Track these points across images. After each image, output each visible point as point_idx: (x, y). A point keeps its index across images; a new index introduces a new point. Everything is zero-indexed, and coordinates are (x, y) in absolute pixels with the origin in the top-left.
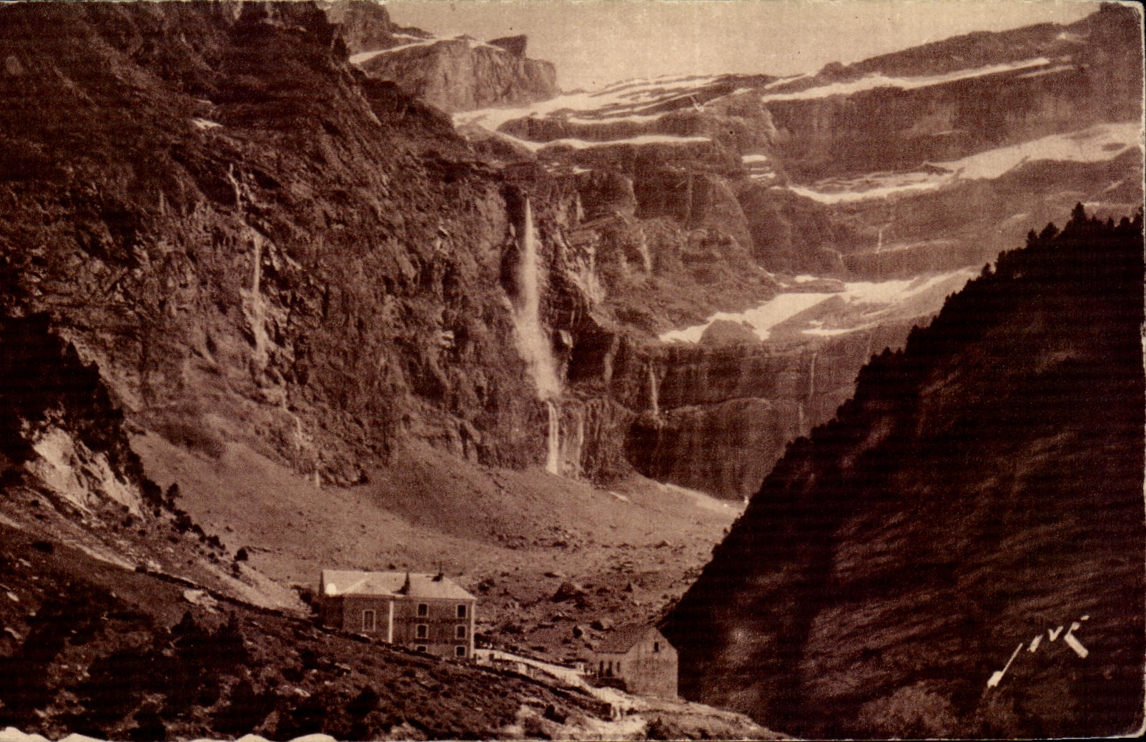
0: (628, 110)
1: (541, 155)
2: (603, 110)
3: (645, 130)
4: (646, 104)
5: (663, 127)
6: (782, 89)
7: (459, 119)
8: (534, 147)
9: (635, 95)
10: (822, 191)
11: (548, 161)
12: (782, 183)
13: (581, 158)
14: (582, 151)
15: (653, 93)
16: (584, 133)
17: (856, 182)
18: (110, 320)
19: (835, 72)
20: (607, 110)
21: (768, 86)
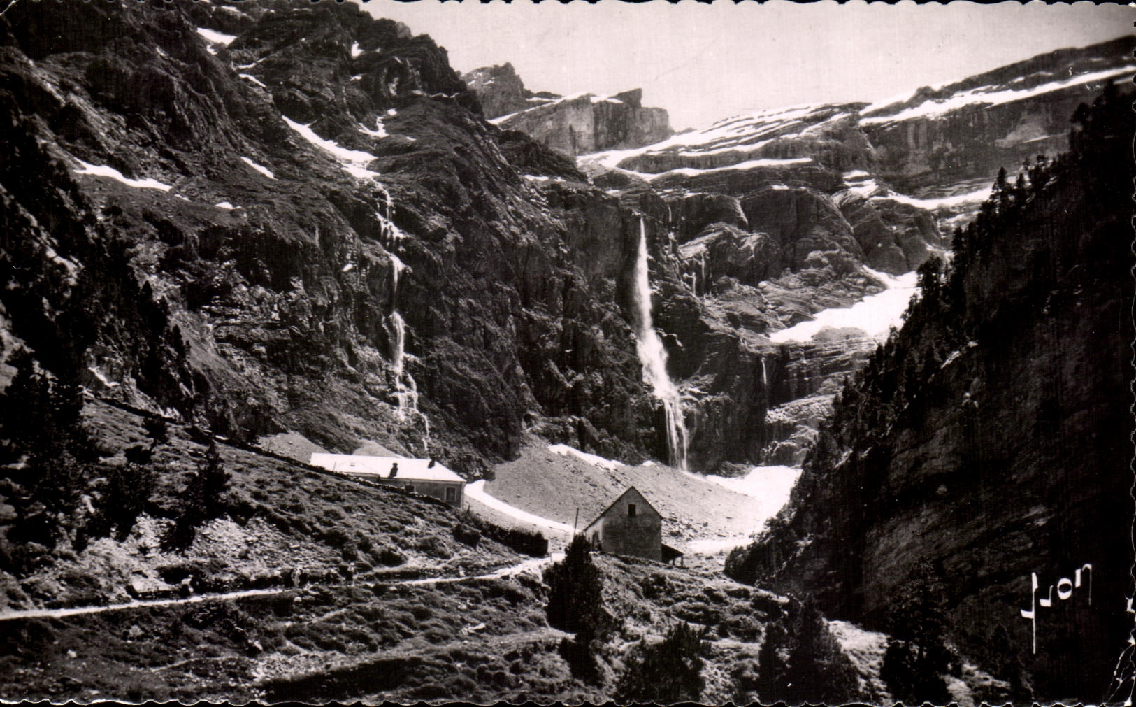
0: (734, 141)
1: (655, 184)
2: (712, 144)
3: (750, 156)
4: (749, 136)
5: (767, 153)
6: (877, 113)
7: (581, 161)
8: (648, 178)
9: (741, 129)
10: (923, 198)
11: (661, 189)
12: (883, 194)
13: (690, 183)
14: (692, 178)
15: (757, 125)
16: (693, 163)
17: (955, 188)
18: (266, 336)
19: (925, 94)
20: (716, 143)
21: (862, 113)
